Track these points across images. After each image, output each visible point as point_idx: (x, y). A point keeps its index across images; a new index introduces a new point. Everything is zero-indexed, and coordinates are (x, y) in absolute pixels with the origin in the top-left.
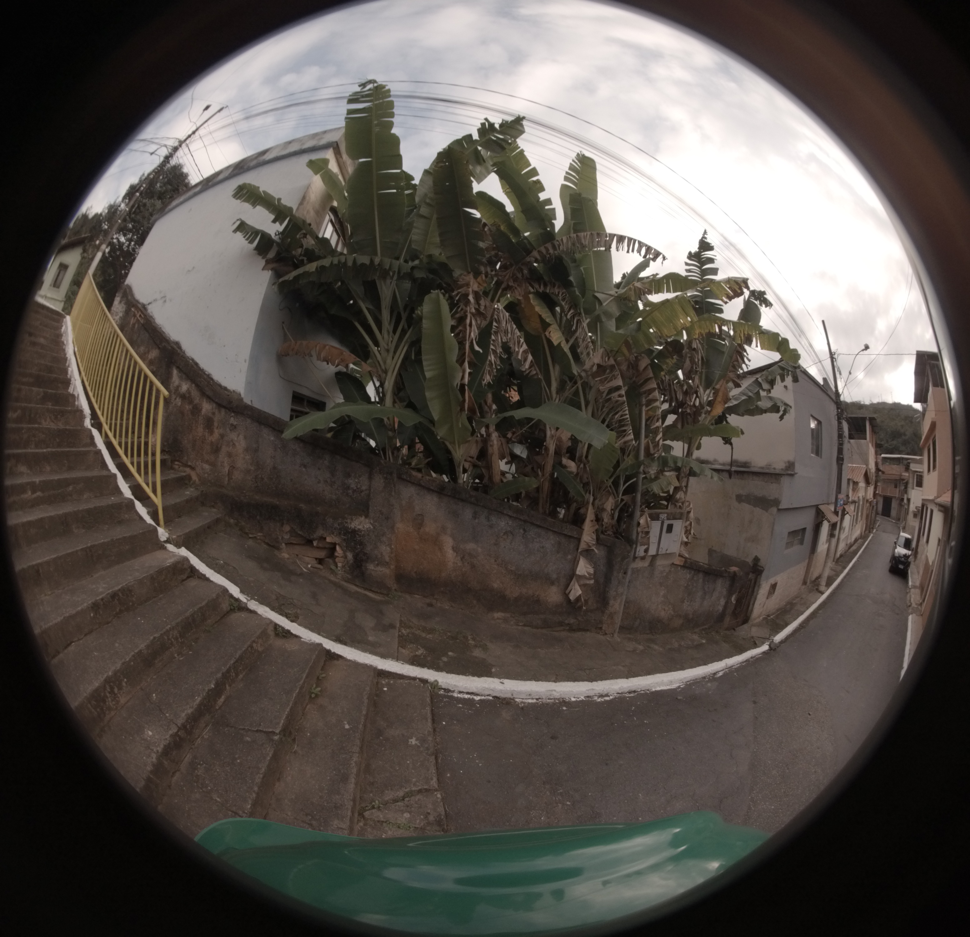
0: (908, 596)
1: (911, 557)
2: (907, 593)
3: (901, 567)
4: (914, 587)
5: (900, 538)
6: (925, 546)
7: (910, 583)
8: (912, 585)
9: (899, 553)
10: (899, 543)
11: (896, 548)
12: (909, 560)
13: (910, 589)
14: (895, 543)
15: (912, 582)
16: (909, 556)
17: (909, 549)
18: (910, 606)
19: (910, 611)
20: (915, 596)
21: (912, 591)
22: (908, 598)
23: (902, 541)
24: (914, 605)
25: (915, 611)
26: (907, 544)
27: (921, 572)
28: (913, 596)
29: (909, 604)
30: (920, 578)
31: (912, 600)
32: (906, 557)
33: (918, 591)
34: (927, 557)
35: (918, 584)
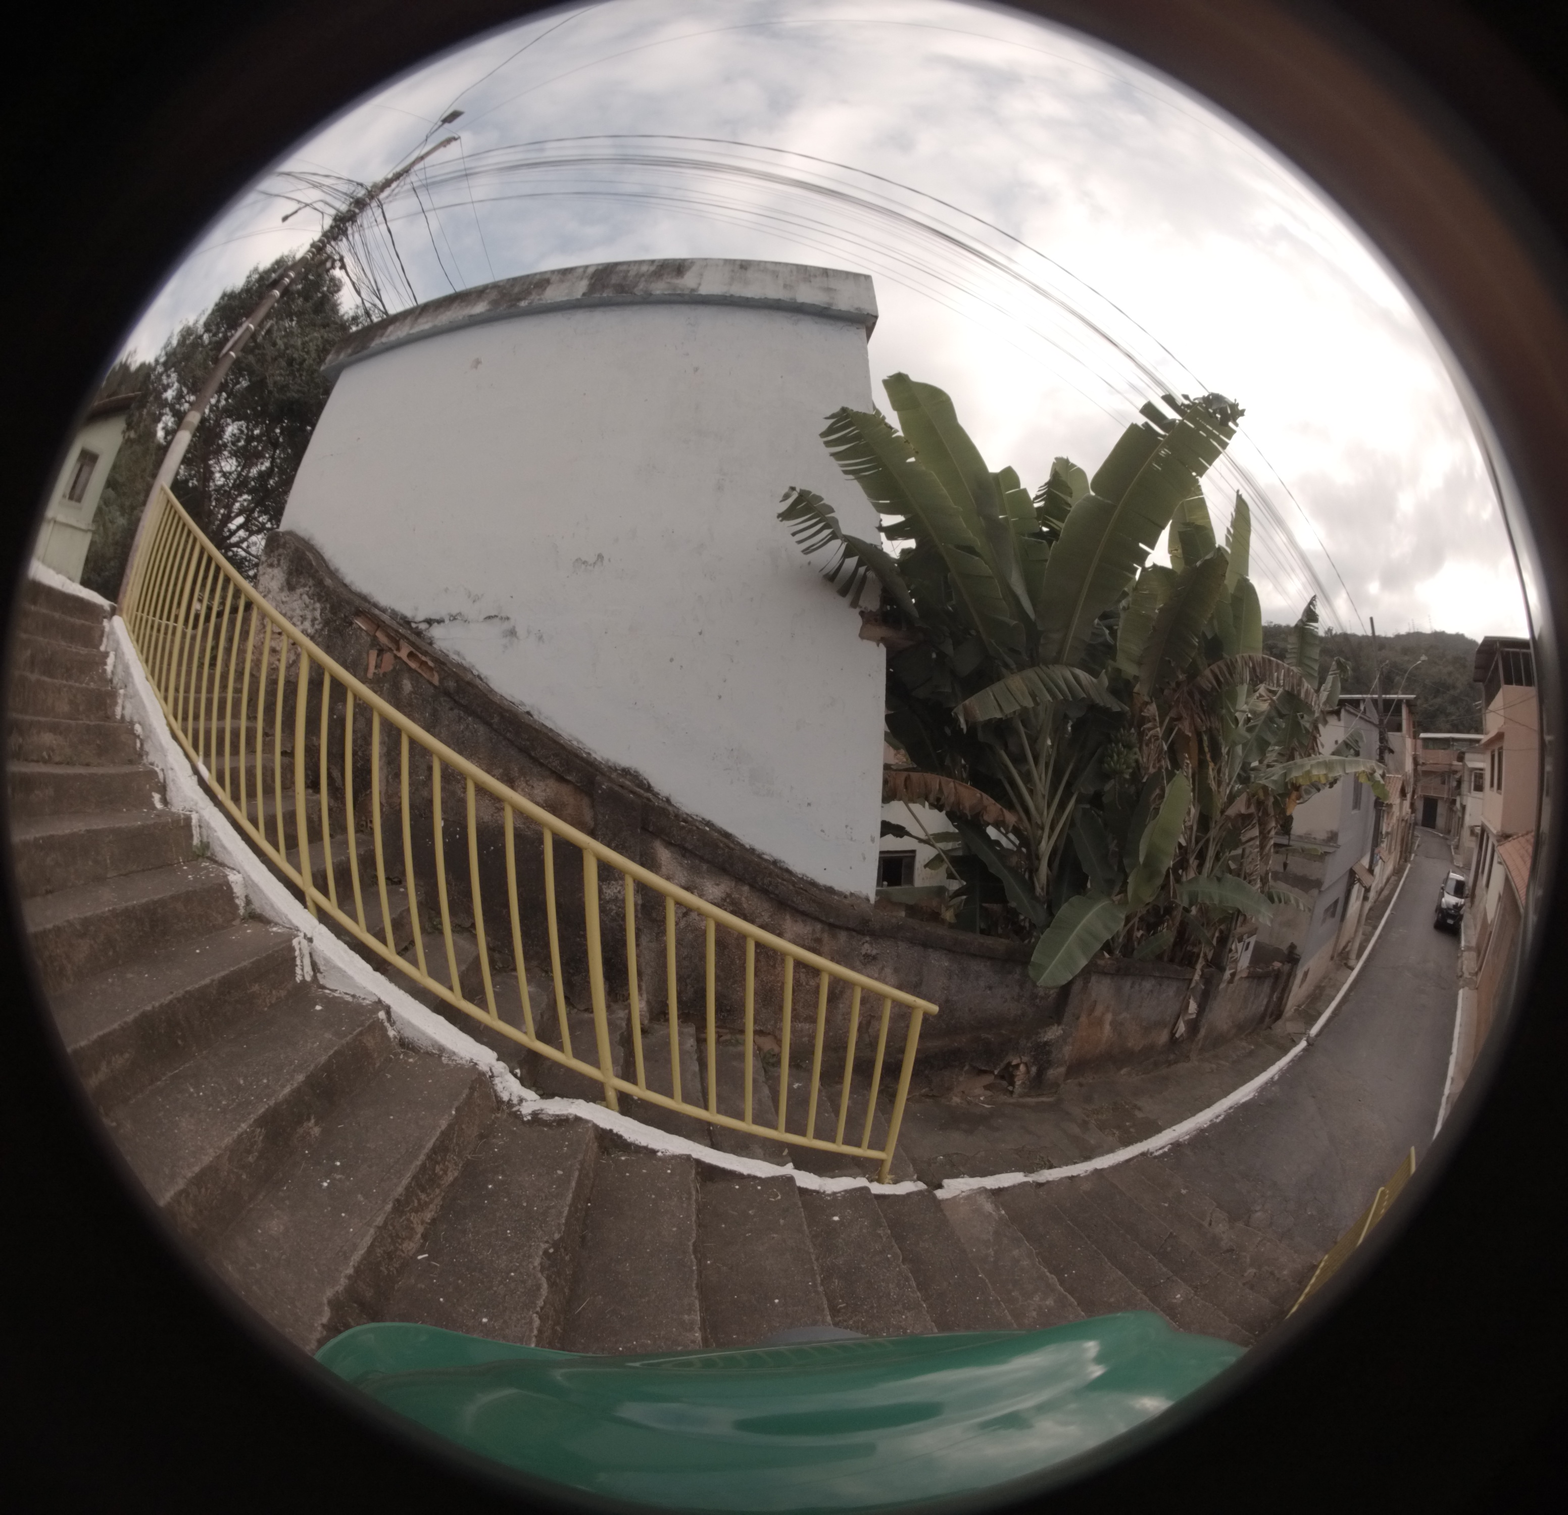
0: (1460, 961)
1: (1464, 908)
2: (1458, 958)
3: (1450, 922)
4: (1468, 948)
5: (1449, 882)
7: (1463, 943)
8: (1465, 946)
9: (1448, 904)
10: (1447, 889)
11: (1442, 896)
12: (1462, 912)
13: (1463, 951)
14: (1442, 888)
15: (1465, 941)
16: (1461, 906)
17: (1461, 897)
18: (1461, 976)
19: (1461, 983)
20: (1468, 962)
21: (1466, 954)
22: (1459, 966)
23: (1451, 885)
24: (1466, 975)
25: (1467, 983)
26: (1459, 889)
27: (1479, 927)
28: (1466, 962)
29: (1460, 974)
30: (1477, 936)
31: (1464, 967)
32: (1457, 907)
33: (1473, 954)
34: (1485, 909)
35: (1473, 943)
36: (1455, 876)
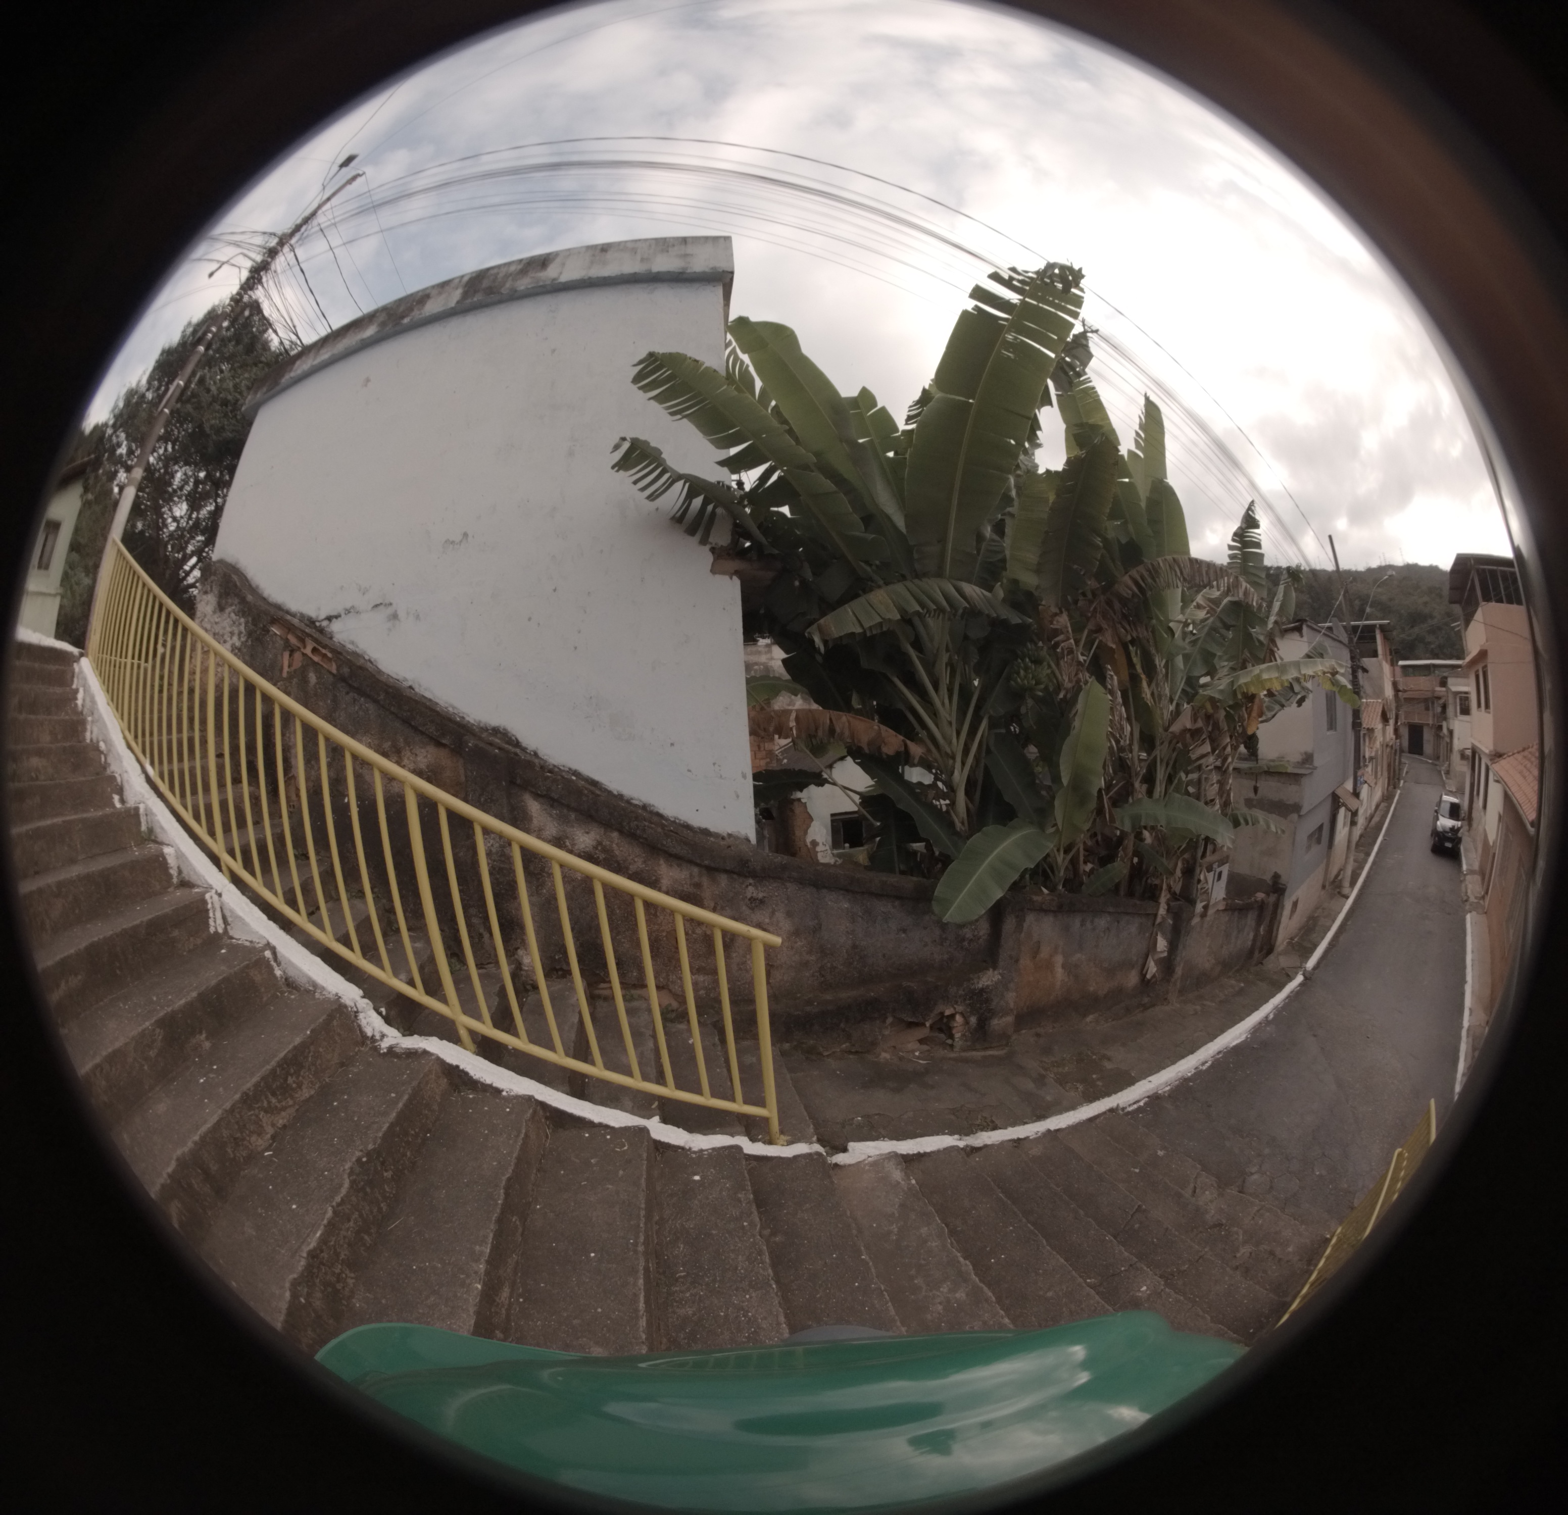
0: (1463, 885)
1: (1461, 831)
2: (1461, 881)
3: (1448, 845)
4: (1471, 872)
5: (1443, 805)
6: (1482, 813)
7: (1465, 867)
8: (1467, 870)
9: (1443, 827)
10: (1441, 811)
11: (1438, 819)
12: (1460, 835)
13: (1465, 875)
14: (1436, 811)
15: (1467, 864)
16: (1459, 829)
17: (1458, 820)
18: (1466, 901)
19: (1467, 907)
20: (1472, 886)
21: (1468, 877)
22: (1463, 890)
23: (1446, 808)
24: (1472, 899)
25: (1475, 908)
26: (1454, 813)
27: (1480, 850)
28: (1470, 886)
29: (1465, 898)
30: (1479, 859)
31: (1469, 892)
32: (1453, 830)
33: (1477, 878)
34: (1485, 830)
35: (1476, 866)
36: (1449, 799)
